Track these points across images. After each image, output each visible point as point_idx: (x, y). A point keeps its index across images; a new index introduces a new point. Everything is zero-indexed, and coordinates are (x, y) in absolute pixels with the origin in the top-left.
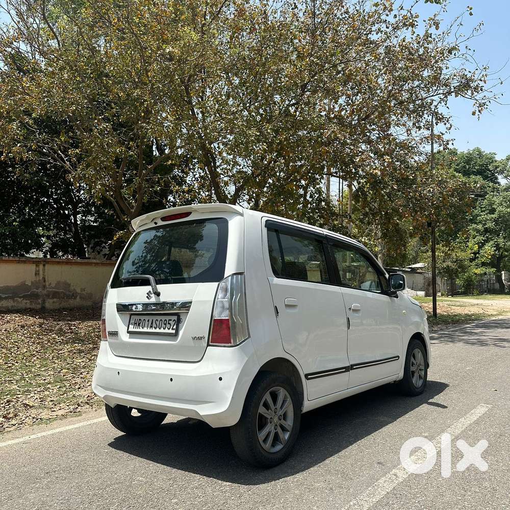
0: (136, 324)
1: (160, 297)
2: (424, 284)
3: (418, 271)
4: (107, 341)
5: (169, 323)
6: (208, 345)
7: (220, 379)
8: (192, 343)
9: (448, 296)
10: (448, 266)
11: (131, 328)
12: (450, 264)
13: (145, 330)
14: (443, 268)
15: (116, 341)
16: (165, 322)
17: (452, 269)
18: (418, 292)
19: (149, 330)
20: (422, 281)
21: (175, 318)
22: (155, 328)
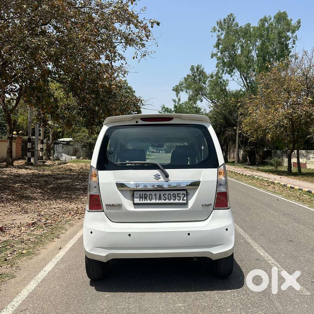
0: (142, 197)
1: (169, 178)
2: (73, 152)
3: (70, 144)
4: (103, 211)
5: (178, 196)
6: (214, 209)
7: (227, 230)
8: (201, 208)
9: (86, 159)
10: (90, 142)
11: (137, 201)
12: (91, 140)
13: (153, 201)
14: (87, 143)
15: (118, 211)
16: (174, 195)
17: (92, 144)
18: (72, 157)
19: (158, 201)
20: (72, 150)
21: (185, 192)
22: (165, 200)
